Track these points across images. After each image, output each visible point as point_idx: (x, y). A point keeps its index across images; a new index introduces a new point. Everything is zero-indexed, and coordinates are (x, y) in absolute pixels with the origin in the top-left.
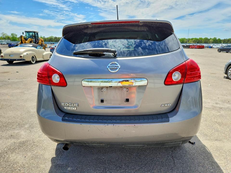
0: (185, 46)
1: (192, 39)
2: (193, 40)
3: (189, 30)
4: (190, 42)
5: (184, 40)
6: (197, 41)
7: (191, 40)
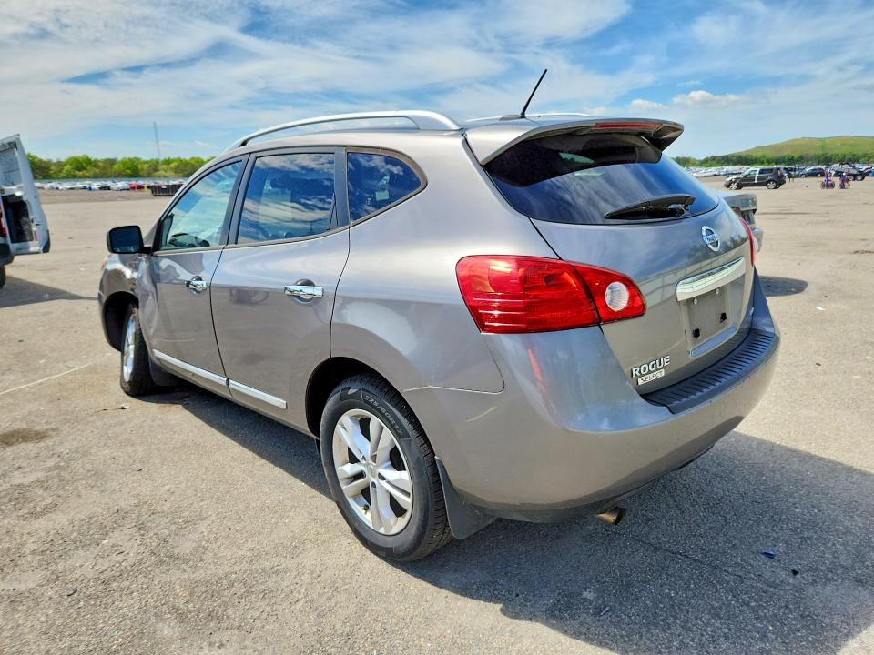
0: (164, 187)
1: (168, 162)
2: (172, 165)
3: (155, 129)
4: (161, 173)
5: (140, 166)
6: (188, 168)
7: (165, 166)
